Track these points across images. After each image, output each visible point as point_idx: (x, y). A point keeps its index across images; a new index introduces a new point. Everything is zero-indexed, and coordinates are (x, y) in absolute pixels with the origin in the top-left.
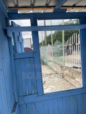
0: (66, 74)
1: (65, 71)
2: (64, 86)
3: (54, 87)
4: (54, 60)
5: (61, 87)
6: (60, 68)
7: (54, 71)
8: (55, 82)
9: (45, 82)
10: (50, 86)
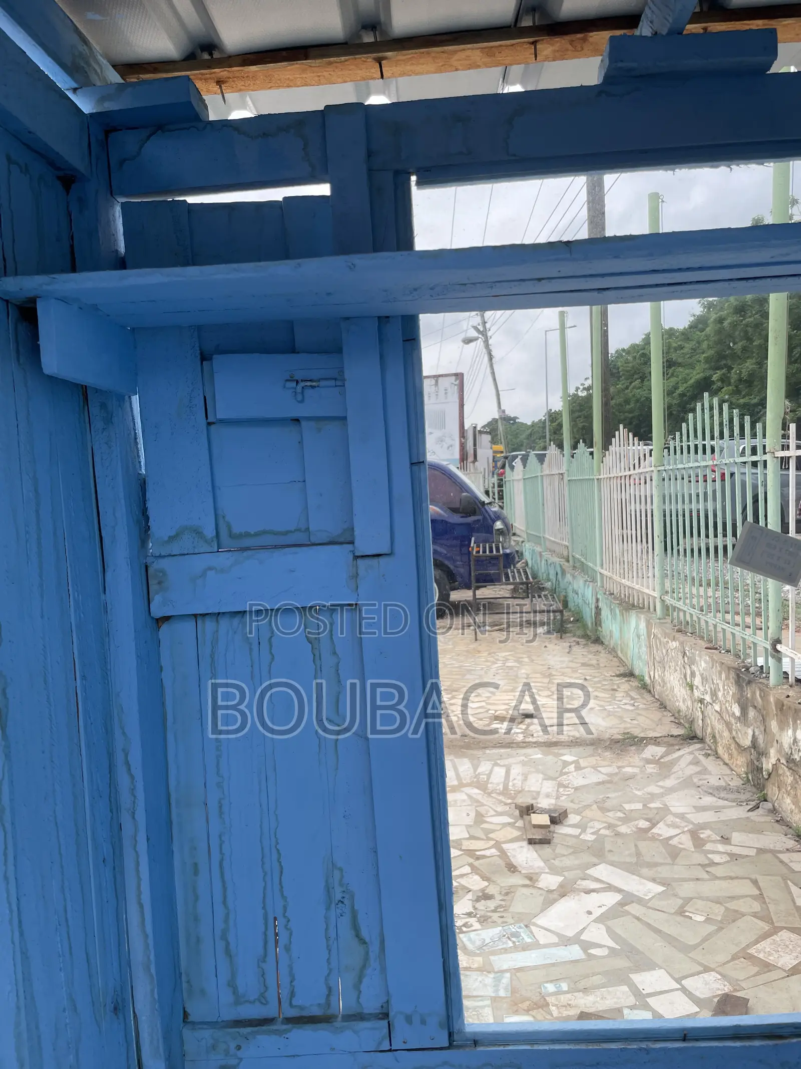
0: (790, 760)
1: (782, 726)
2: (761, 898)
3: (647, 889)
4: (668, 599)
5: (718, 901)
6: (733, 690)
7: (663, 706)
8: (662, 830)
9: (554, 821)
10: (603, 871)
